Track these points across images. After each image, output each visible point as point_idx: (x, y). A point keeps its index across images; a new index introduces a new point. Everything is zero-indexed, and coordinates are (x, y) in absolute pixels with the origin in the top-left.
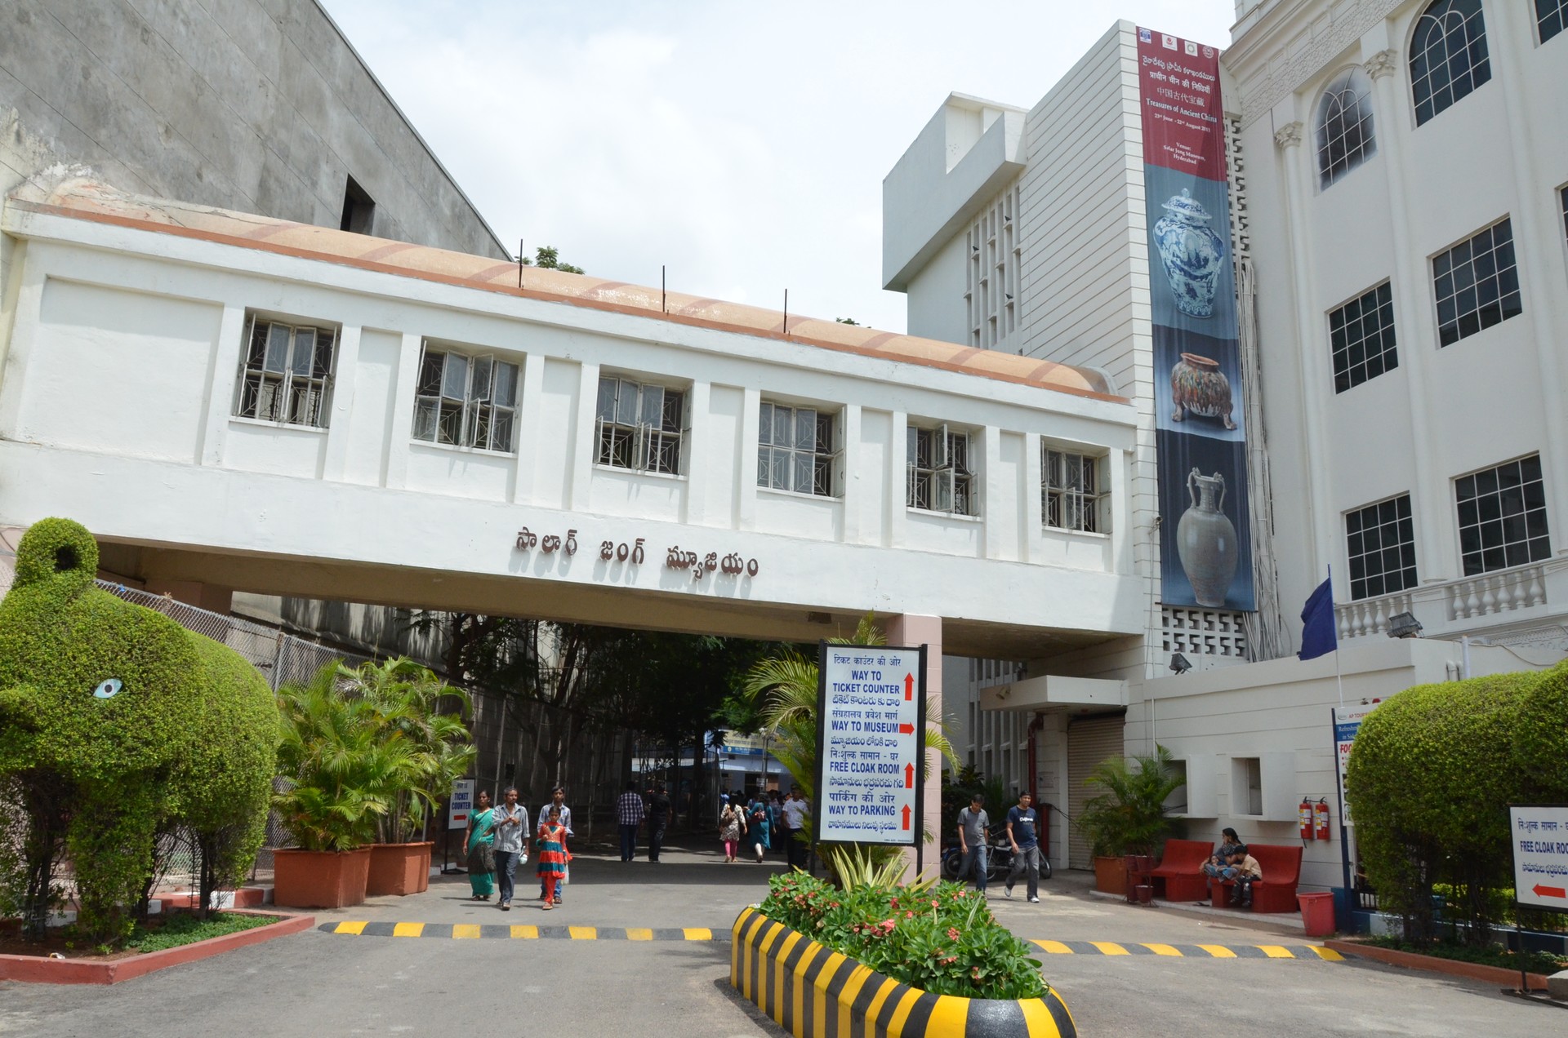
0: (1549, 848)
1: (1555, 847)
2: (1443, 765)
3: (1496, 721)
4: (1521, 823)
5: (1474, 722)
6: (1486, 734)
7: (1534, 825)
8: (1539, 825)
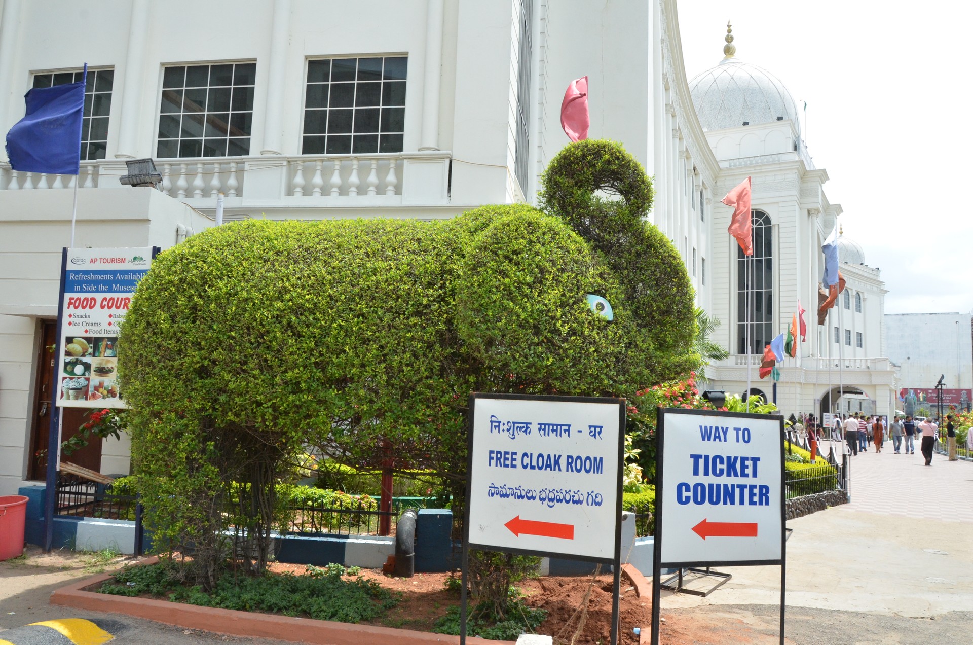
0: (551, 463)
1: (563, 462)
2: (326, 331)
3: (409, 274)
4: (495, 424)
5: (375, 271)
6: (396, 289)
7: (525, 428)
8: (534, 428)
